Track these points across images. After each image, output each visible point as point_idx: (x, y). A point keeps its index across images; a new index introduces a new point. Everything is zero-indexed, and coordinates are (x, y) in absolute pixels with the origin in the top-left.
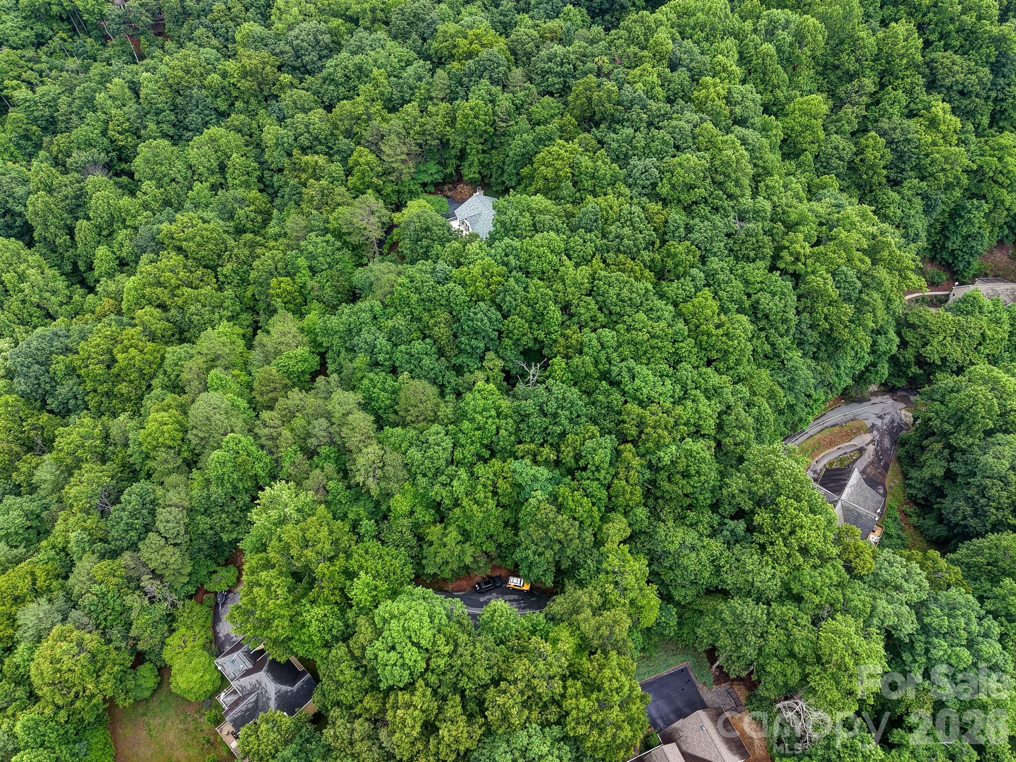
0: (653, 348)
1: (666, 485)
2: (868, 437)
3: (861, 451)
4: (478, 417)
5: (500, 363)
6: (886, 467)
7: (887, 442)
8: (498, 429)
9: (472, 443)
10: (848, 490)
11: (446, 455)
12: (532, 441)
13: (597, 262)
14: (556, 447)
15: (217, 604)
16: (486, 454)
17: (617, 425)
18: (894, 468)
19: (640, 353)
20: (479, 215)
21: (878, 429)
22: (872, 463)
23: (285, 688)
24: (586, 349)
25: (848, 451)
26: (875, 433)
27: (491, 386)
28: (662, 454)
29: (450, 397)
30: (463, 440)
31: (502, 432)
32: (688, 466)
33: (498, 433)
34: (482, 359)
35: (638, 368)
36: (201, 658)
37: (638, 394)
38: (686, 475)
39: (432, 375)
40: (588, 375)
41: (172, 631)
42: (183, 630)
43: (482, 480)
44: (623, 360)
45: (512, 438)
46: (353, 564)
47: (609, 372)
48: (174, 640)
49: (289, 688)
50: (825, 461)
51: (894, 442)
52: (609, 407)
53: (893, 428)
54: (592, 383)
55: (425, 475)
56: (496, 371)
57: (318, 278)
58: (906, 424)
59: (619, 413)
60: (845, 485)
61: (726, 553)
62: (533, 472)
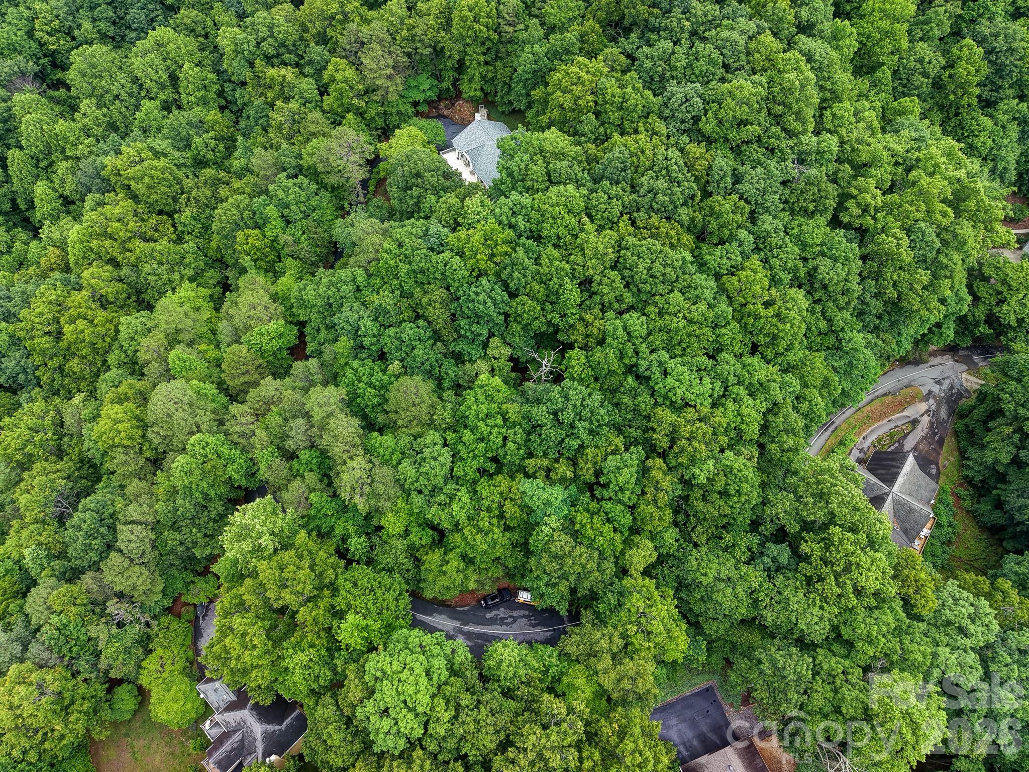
0: (689, 336)
1: (700, 505)
2: (923, 407)
3: (915, 423)
4: (481, 425)
5: (507, 351)
6: (941, 443)
7: (943, 413)
8: (505, 439)
9: (475, 457)
10: (900, 480)
11: (446, 470)
12: (545, 454)
13: (624, 225)
14: (574, 462)
15: (197, 618)
16: (491, 467)
17: (645, 432)
18: (950, 442)
19: (674, 342)
20: (482, 147)
21: (934, 397)
22: (925, 438)
23: (271, 728)
24: (609, 340)
25: (899, 423)
26: (931, 401)
27: (497, 381)
28: (698, 472)
29: (449, 395)
30: (463, 453)
31: (510, 445)
32: (727, 484)
33: (504, 445)
34: (485, 345)
35: (671, 364)
36: (182, 685)
37: (670, 394)
38: (724, 494)
39: (427, 366)
40: (611, 373)
41: (148, 652)
42: (160, 651)
43: (486, 503)
44: (652, 351)
45: (522, 452)
46: (340, 603)
47: (636, 365)
48: (151, 664)
49: (277, 727)
50: (873, 437)
51: (952, 412)
52: (636, 411)
53: (952, 395)
54: (615, 381)
55: (420, 492)
56: (502, 361)
57: (291, 230)
58: (967, 390)
59: (648, 418)
60: (898, 474)
61: (766, 585)
62: (546, 495)
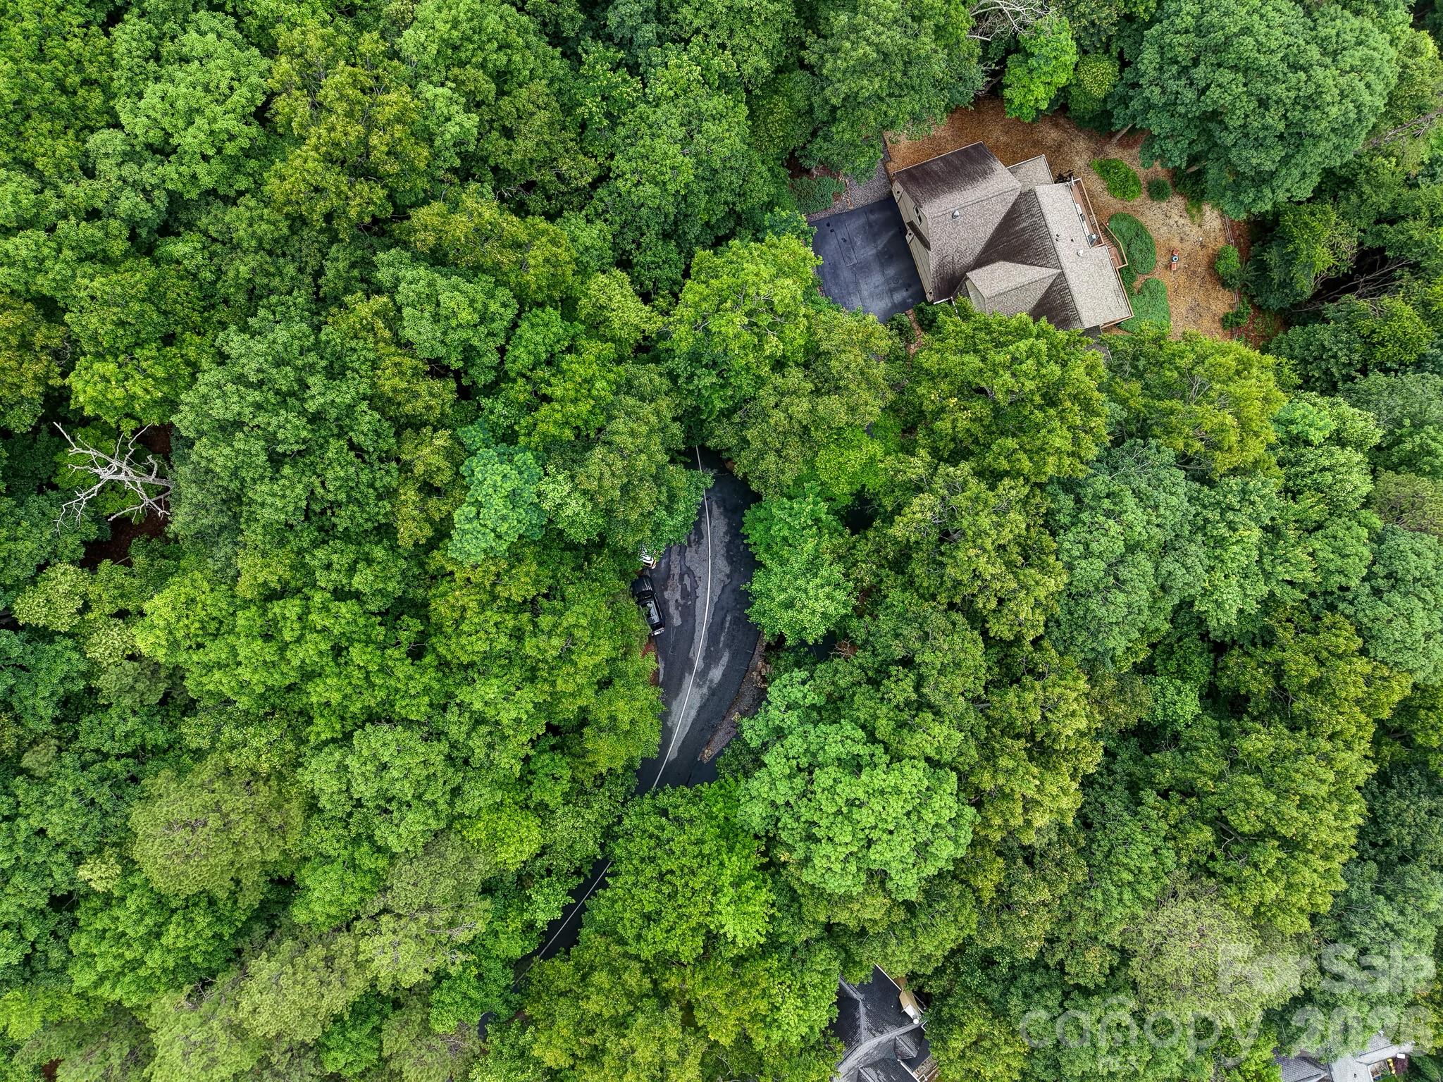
5: (64, 577)
27: (159, 605)
31: (358, 582)
33: (357, 596)
34: (42, 635)
